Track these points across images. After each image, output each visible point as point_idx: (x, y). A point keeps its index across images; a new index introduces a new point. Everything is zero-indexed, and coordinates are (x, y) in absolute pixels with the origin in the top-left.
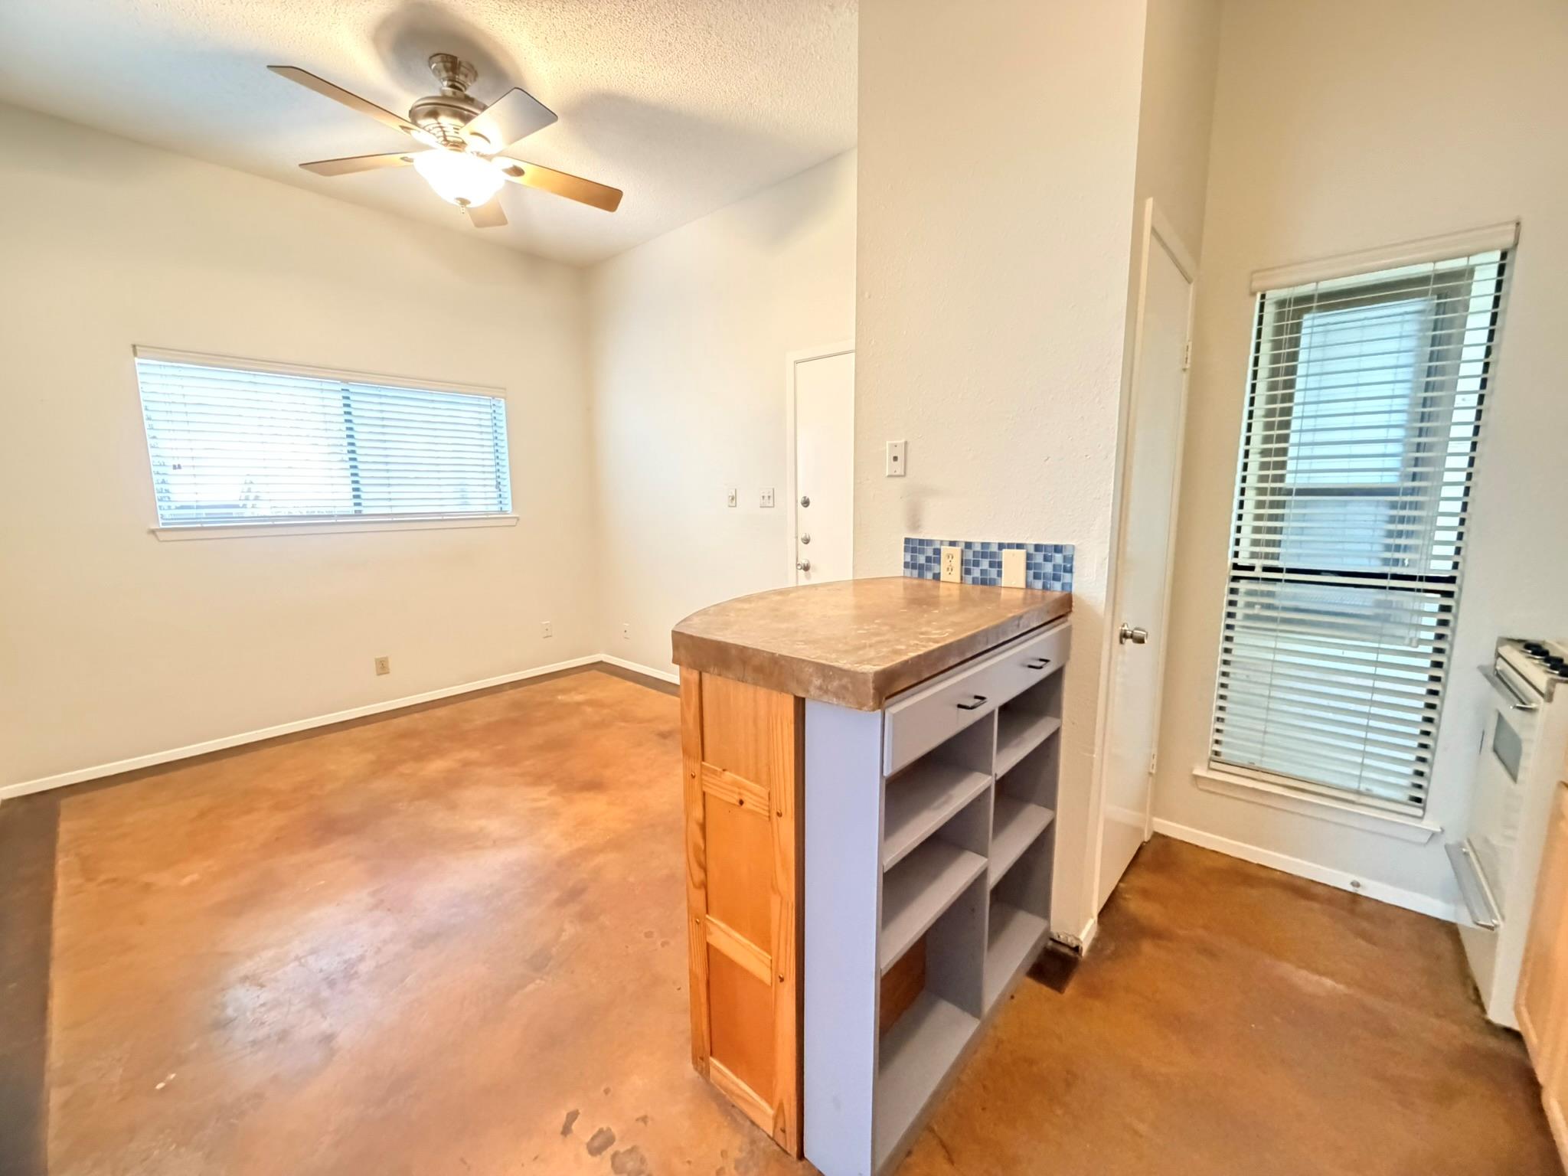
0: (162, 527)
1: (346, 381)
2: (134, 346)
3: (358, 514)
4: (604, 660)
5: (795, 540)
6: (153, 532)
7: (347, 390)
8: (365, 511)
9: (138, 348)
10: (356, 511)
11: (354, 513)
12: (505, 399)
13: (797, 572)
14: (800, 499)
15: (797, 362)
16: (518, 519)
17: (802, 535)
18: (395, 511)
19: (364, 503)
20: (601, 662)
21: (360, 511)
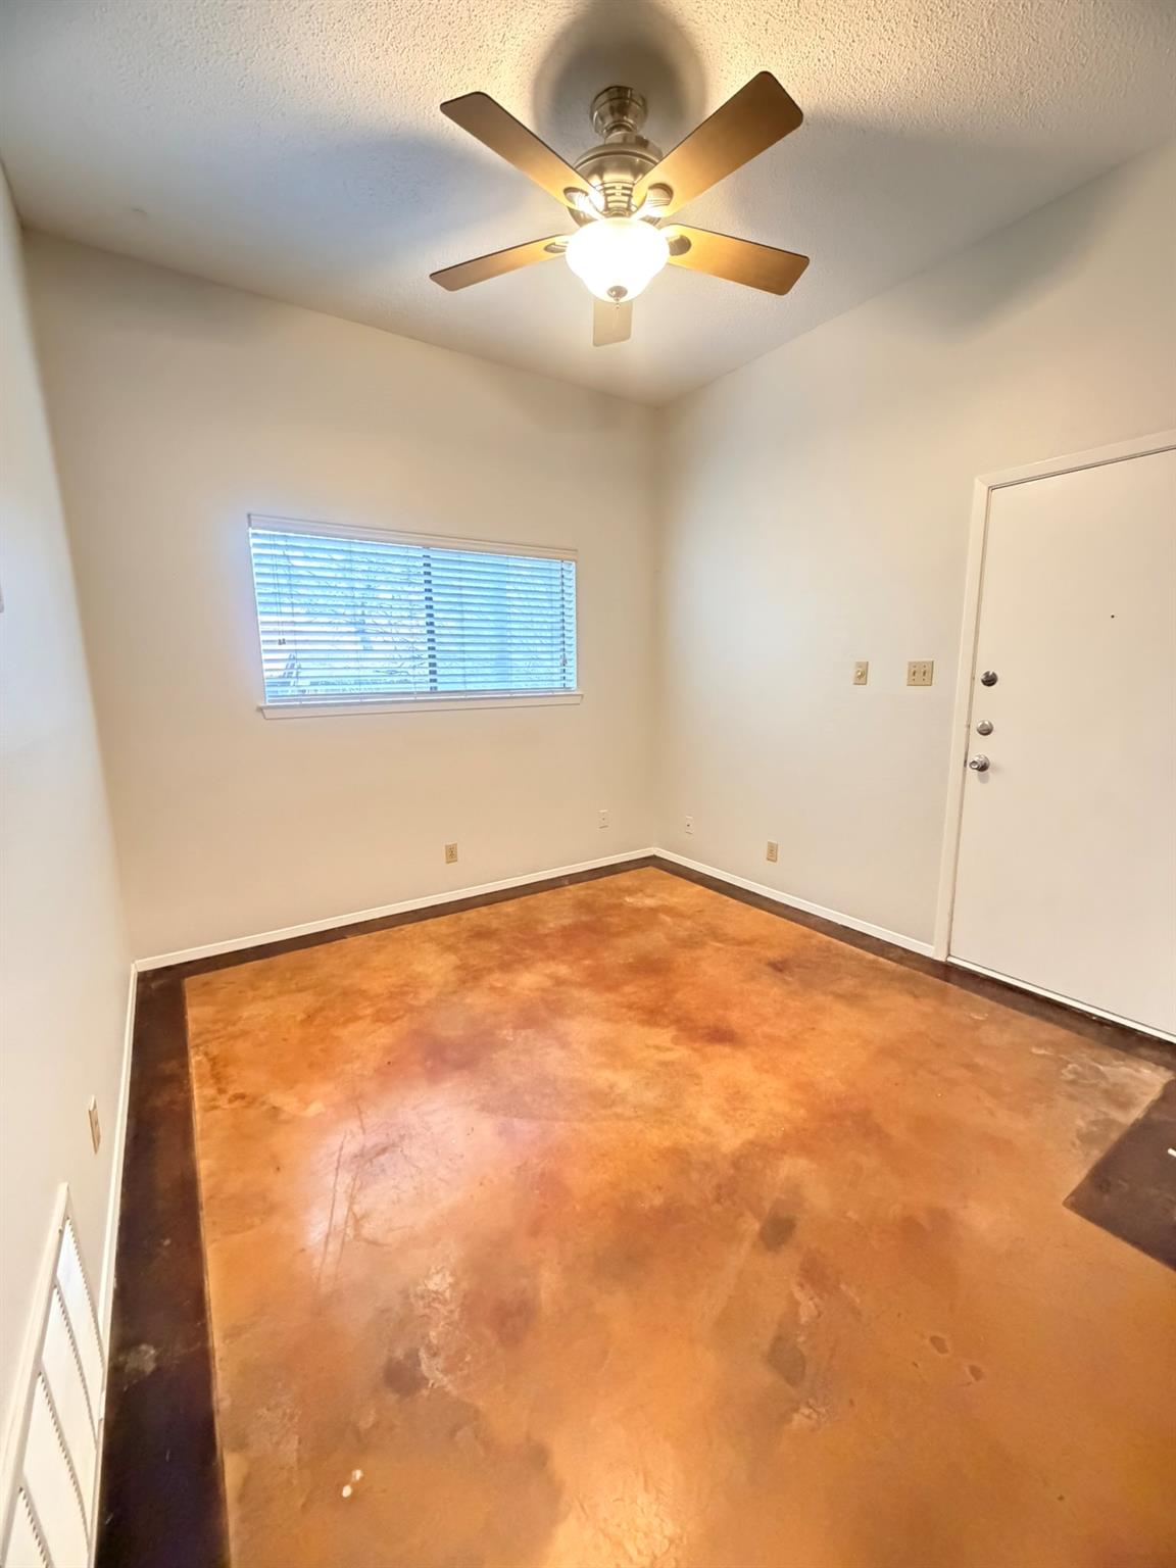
0: (268, 704)
1: (427, 547)
2: (249, 515)
3: (434, 691)
4: (658, 855)
5: (965, 729)
6: (261, 709)
7: (428, 557)
8: (441, 688)
9: (252, 517)
10: (431, 688)
11: (429, 690)
12: (576, 562)
13: (965, 771)
14: (980, 676)
15: (992, 488)
16: (582, 696)
17: (977, 724)
18: (470, 687)
19: (440, 679)
20: (654, 857)
21: (436, 688)
